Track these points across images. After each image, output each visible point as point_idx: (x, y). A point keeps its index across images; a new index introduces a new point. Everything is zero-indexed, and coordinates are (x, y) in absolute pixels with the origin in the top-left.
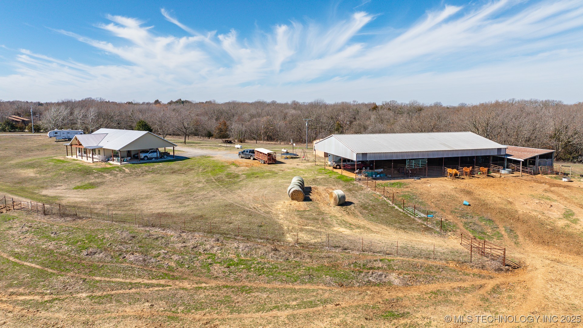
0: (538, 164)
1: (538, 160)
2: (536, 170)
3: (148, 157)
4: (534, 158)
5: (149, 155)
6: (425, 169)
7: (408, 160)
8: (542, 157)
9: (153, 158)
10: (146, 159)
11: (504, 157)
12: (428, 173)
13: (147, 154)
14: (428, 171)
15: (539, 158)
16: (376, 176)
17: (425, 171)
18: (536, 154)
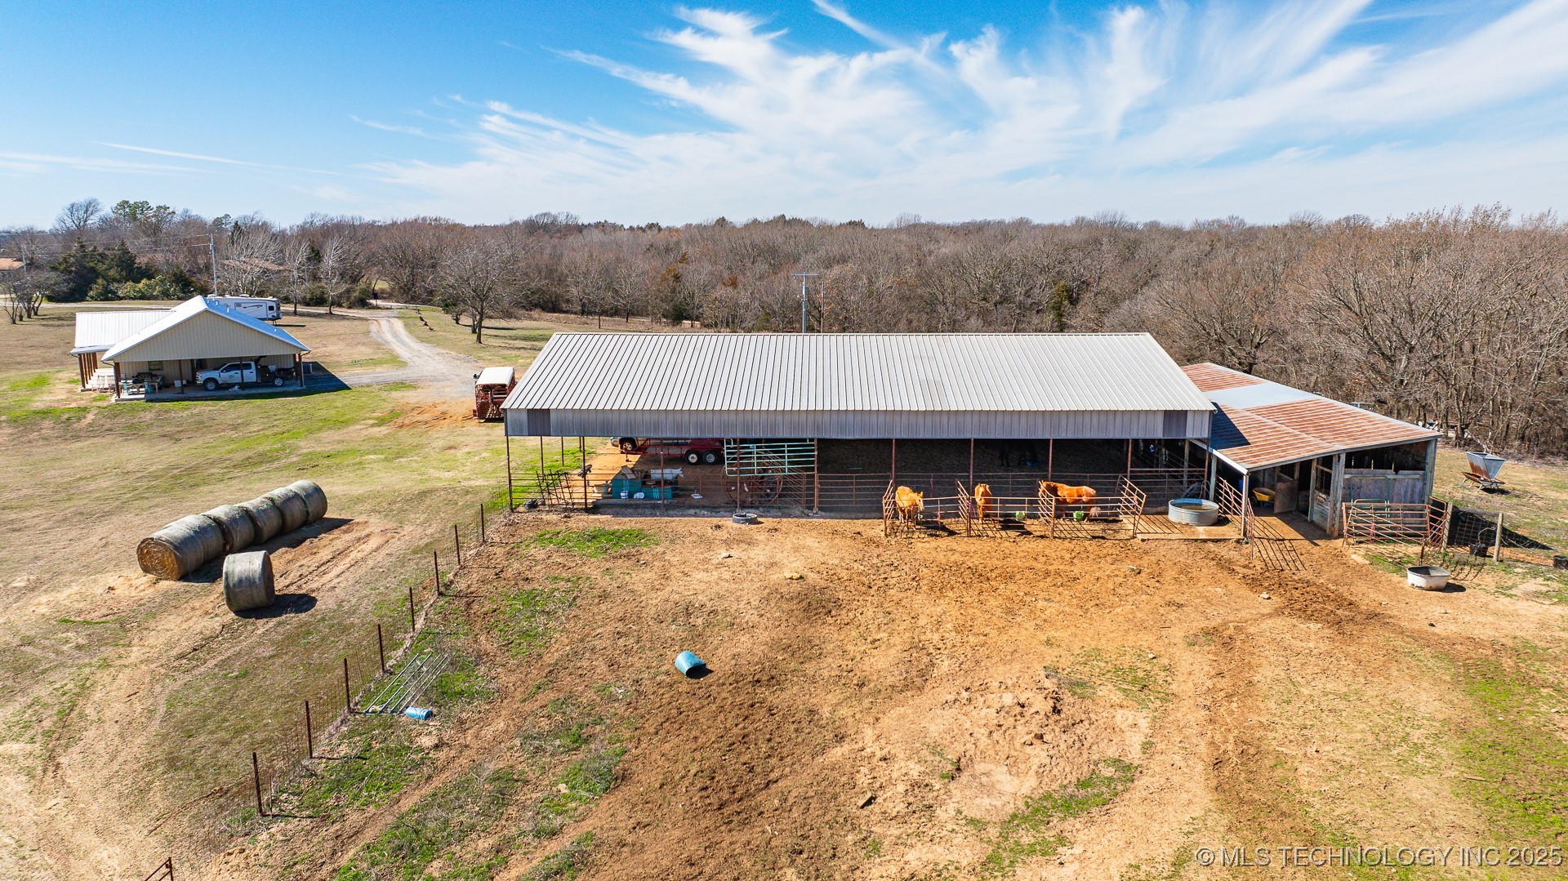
0: (1340, 493)
1: (1340, 475)
2: (1334, 519)
3: (220, 382)
4: (1327, 460)
5: (222, 376)
6: (808, 483)
7: (729, 442)
8: (1358, 458)
9: (233, 385)
10: (211, 386)
11: (1205, 447)
12: (820, 496)
13: (214, 374)
14: (821, 490)
15: (1348, 465)
16: (630, 496)
17: (808, 489)
18: (1338, 446)
